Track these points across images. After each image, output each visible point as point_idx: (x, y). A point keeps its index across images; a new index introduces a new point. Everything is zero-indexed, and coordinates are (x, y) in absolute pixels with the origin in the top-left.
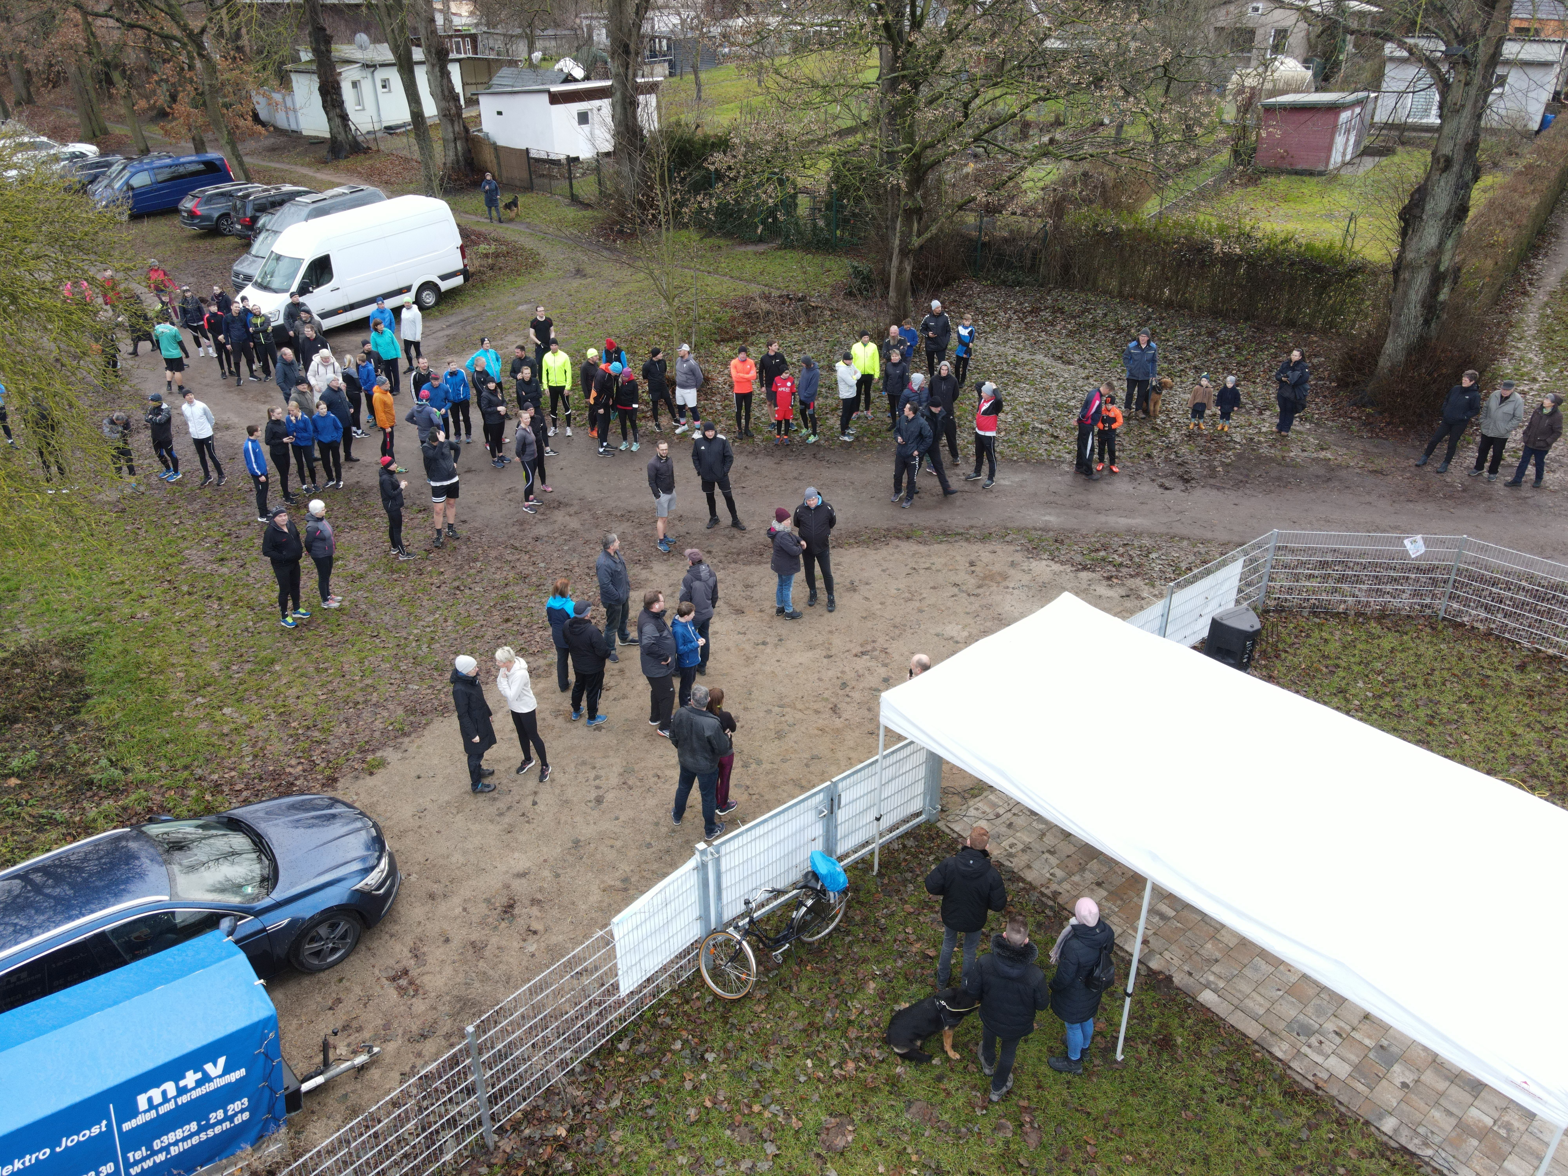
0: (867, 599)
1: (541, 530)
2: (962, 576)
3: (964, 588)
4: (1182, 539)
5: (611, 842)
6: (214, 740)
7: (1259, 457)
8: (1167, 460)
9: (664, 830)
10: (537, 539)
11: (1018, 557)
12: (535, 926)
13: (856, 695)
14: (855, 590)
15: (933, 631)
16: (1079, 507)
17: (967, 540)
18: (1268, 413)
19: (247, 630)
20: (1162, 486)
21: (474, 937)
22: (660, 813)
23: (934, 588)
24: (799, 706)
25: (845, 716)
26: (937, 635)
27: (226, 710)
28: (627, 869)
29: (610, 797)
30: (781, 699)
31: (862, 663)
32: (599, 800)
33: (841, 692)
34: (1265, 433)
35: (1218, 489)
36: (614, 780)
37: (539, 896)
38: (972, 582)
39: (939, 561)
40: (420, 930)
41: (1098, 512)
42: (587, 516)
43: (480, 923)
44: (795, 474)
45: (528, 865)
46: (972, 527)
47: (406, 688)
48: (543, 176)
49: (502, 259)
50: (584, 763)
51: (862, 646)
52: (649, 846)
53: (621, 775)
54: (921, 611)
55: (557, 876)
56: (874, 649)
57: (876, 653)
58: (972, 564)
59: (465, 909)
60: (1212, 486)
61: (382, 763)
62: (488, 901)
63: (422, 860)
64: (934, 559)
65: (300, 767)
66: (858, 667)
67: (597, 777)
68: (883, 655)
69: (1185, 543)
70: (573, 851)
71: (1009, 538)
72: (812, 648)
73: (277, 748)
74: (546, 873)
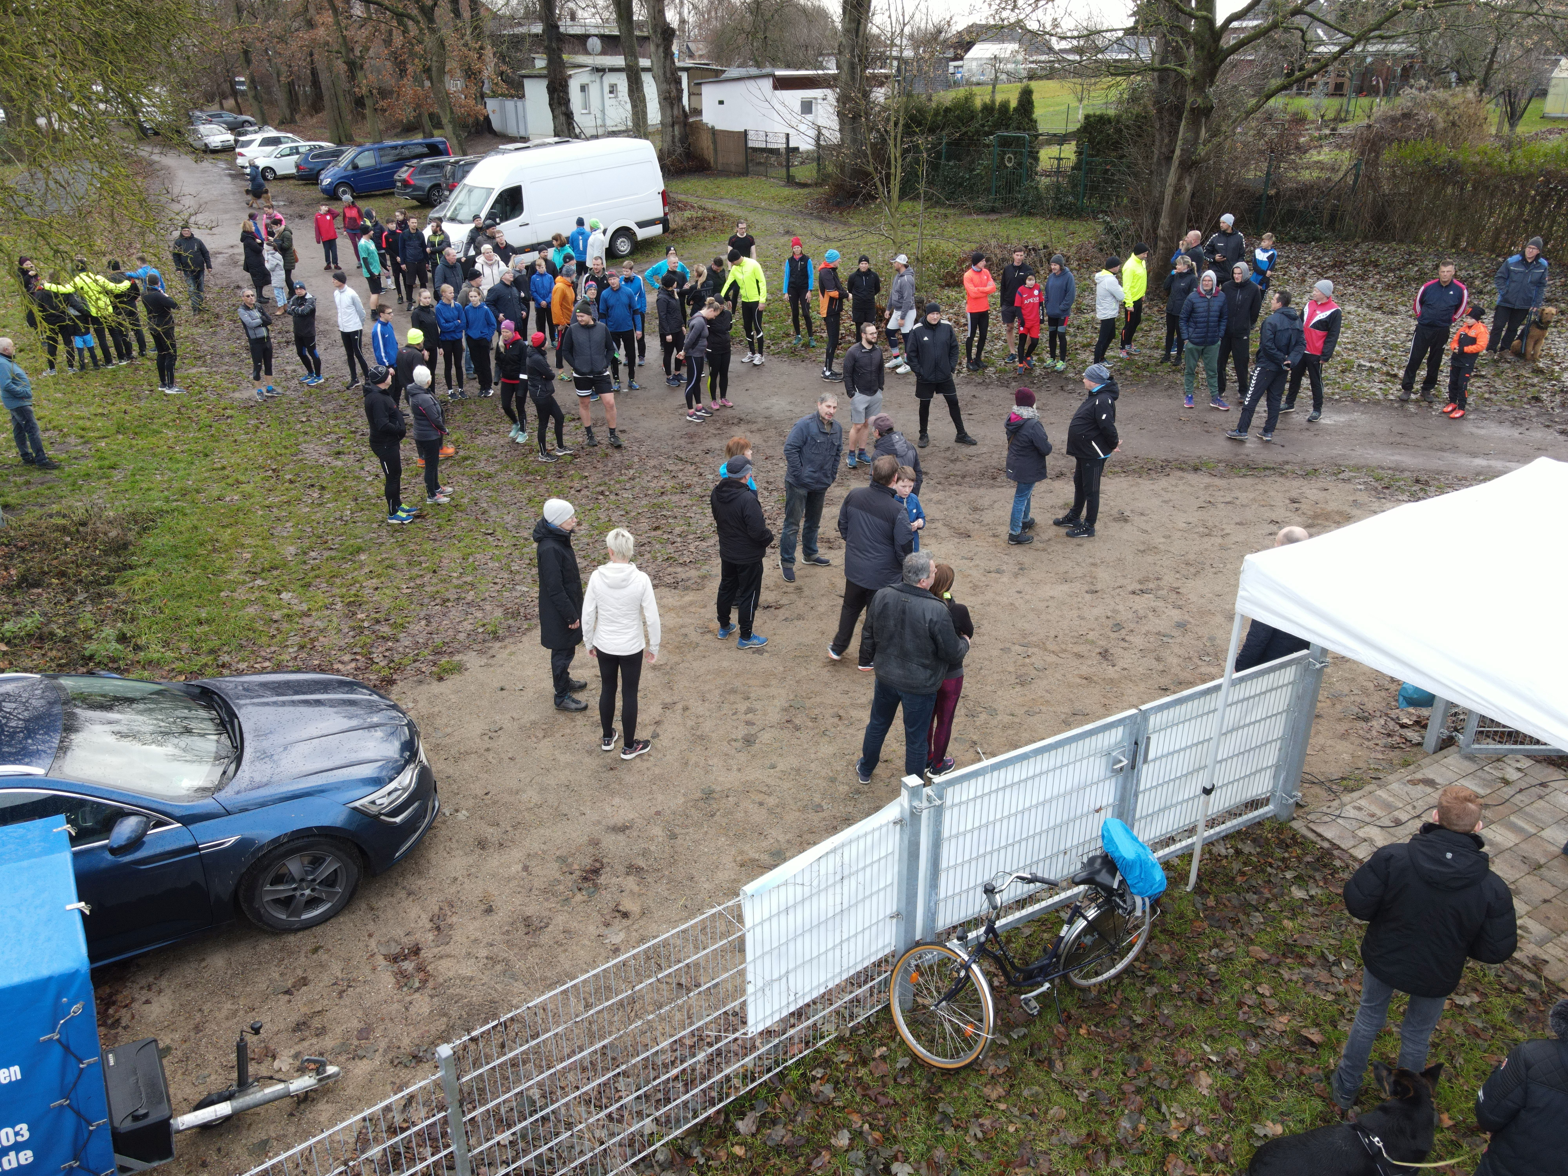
0: (1143, 531)
1: (714, 444)
5: (760, 797)
6: (259, 625)
8: (1563, 405)
9: (843, 789)
10: (707, 452)
11: (1363, 496)
12: (628, 905)
13: (1136, 639)
14: (1126, 521)
16: (1443, 450)
17: (1282, 475)
19: (341, 519)
21: (531, 910)
22: (839, 765)
23: (1242, 524)
24: (1052, 646)
25: (1122, 664)
27: (285, 595)
28: (782, 838)
29: (766, 737)
30: (1024, 636)
31: (1144, 602)
32: (749, 741)
33: (1113, 635)
36: (774, 715)
37: (641, 862)
39: (1244, 496)
40: (453, 889)
42: (771, 433)
43: (545, 891)
45: (631, 816)
46: (1287, 463)
48: (760, 164)
49: (706, 223)
50: (733, 691)
51: (1141, 582)
52: (818, 808)
53: (785, 710)
55: (673, 836)
56: (1159, 588)
57: (1163, 592)
58: (1294, 501)
59: (526, 868)
61: (459, 668)
62: (562, 859)
63: (480, 792)
64: (1238, 494)
65: (353, 665)
66: (1137, 607)
67: (749, 710)
68: (1174, 596)
70: (701, 804)
71: (1345, 476)
72: (1067, 580)
73: (333, 640)
74: (657, 831)
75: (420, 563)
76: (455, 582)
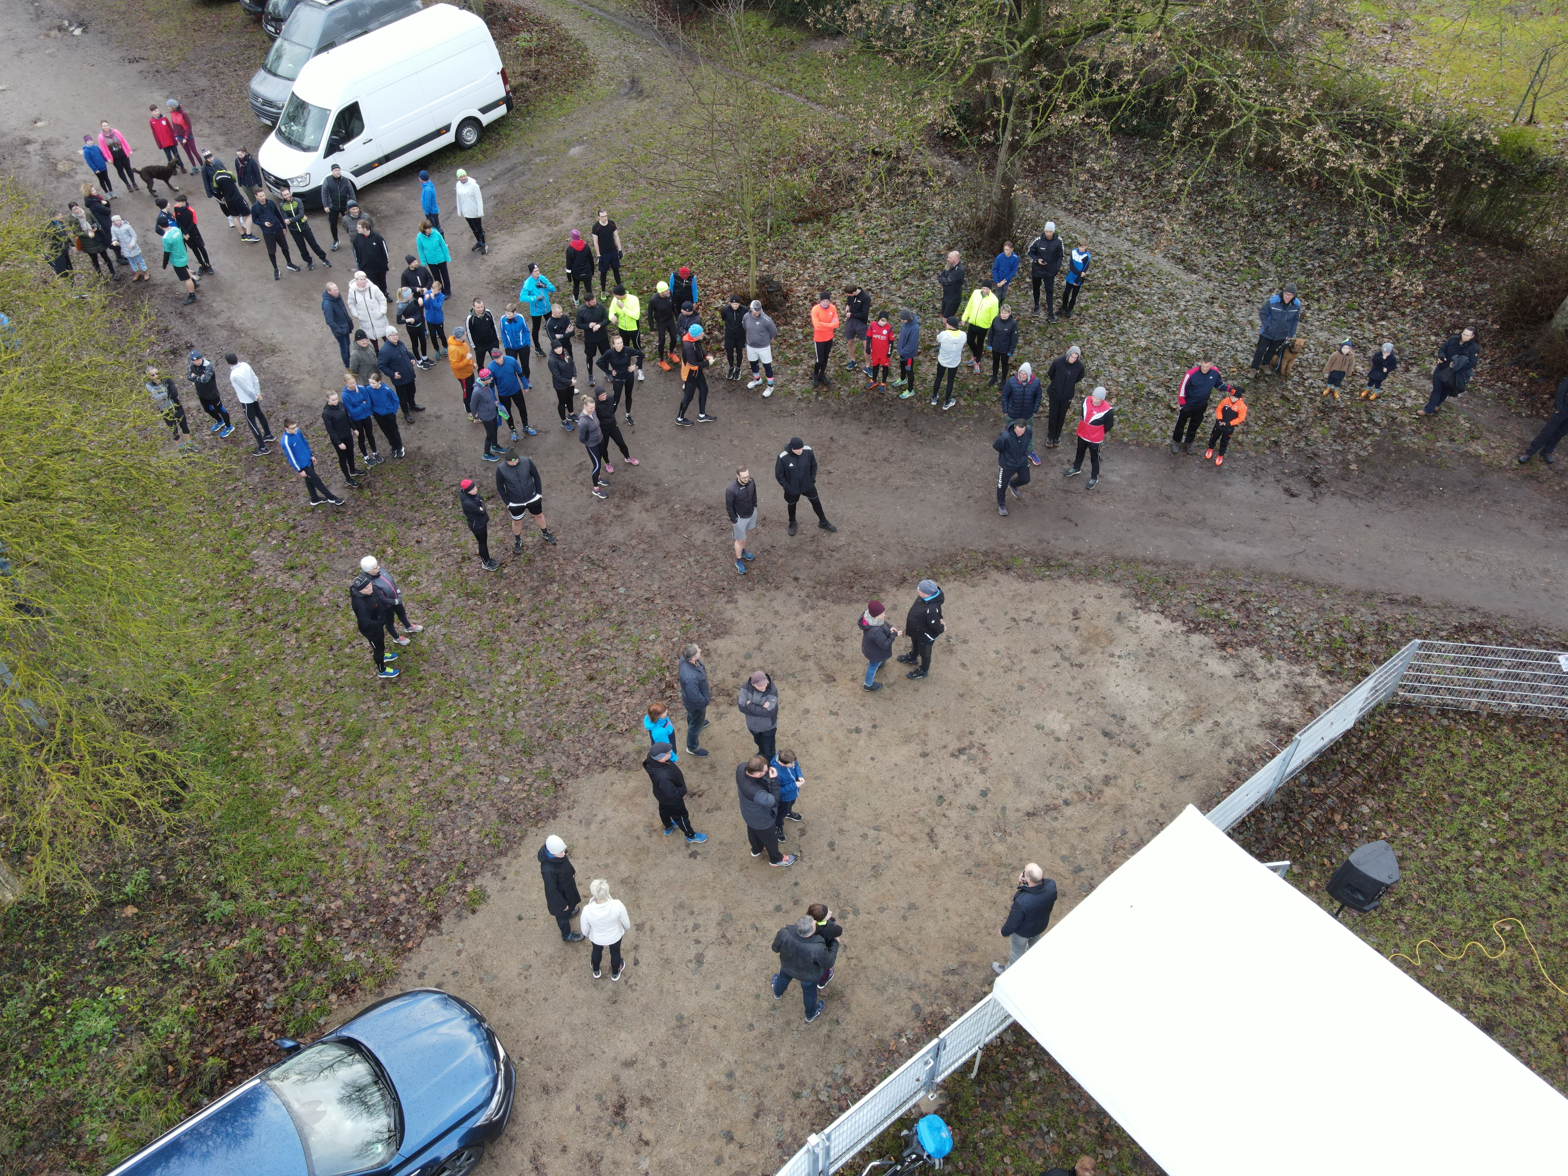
0: (963, 665)
1: (617, 534)
2: (1064, 636)
3: (1067, 653)
4: (1306, 583)
5: (713, 1021)
6: (315, 852)
7: (1400, 449)
8: (1296, 451)
9: (765, 1005)
10: (614, 549)
11: (1126, 606)
12: (647, 1134)
13: (953, 814)
14: (951, 652)
15: (1033, 722)
16: (1194, 524)
17: (1071, 576)
18: (1415, 370)
19: (329, 682)
20: (1287, 491)
21: (589, 1147)
23: (1035, 652)
24: (896, 830)
25: (942, 846)
26: (1038, 727)
27: (323, 809)
28: (732, 1059)
29: (709, 955)
30: (877, 816)
31: (960, 767)
32: (699, 960)
33: (938, 810)
34: (1410, 410)
35: (1350, 497)
36: (713, 932)
37: (648, 1094)
38: (1075, 643)
39: (1042, 608)
40: (537, 1134)
41: (1215, 532)
42: (663, 512)
43: (594, 1128)
44: (885, 453)
45: (635, 1049)
46: (1077, 554)
47: (497, 781)
50: (681, 906)
51: (959, 739)
52: (751, 1027)
53: (719, 924)
54: (1021, 688)
55: (664, 1064)
56: (971, 746)
57: (974, 751)
58: (1076, 614)
59: (578, 1108)
60: (1344, 494)
61: (482, 896)
62: (599, 1097)
63: (532, 1037)
64: (1036, 605)
65: (403, 896)
66: (955, 774)
67: (696, 927)
68: (981, 756)
69: (1309, 591)
70: (677, 1032)
71: (1117, 575)
72: (907, 739)
73: (378, 866)
74: (653, 1061)
75: (414, 748)
76: (450, 773)
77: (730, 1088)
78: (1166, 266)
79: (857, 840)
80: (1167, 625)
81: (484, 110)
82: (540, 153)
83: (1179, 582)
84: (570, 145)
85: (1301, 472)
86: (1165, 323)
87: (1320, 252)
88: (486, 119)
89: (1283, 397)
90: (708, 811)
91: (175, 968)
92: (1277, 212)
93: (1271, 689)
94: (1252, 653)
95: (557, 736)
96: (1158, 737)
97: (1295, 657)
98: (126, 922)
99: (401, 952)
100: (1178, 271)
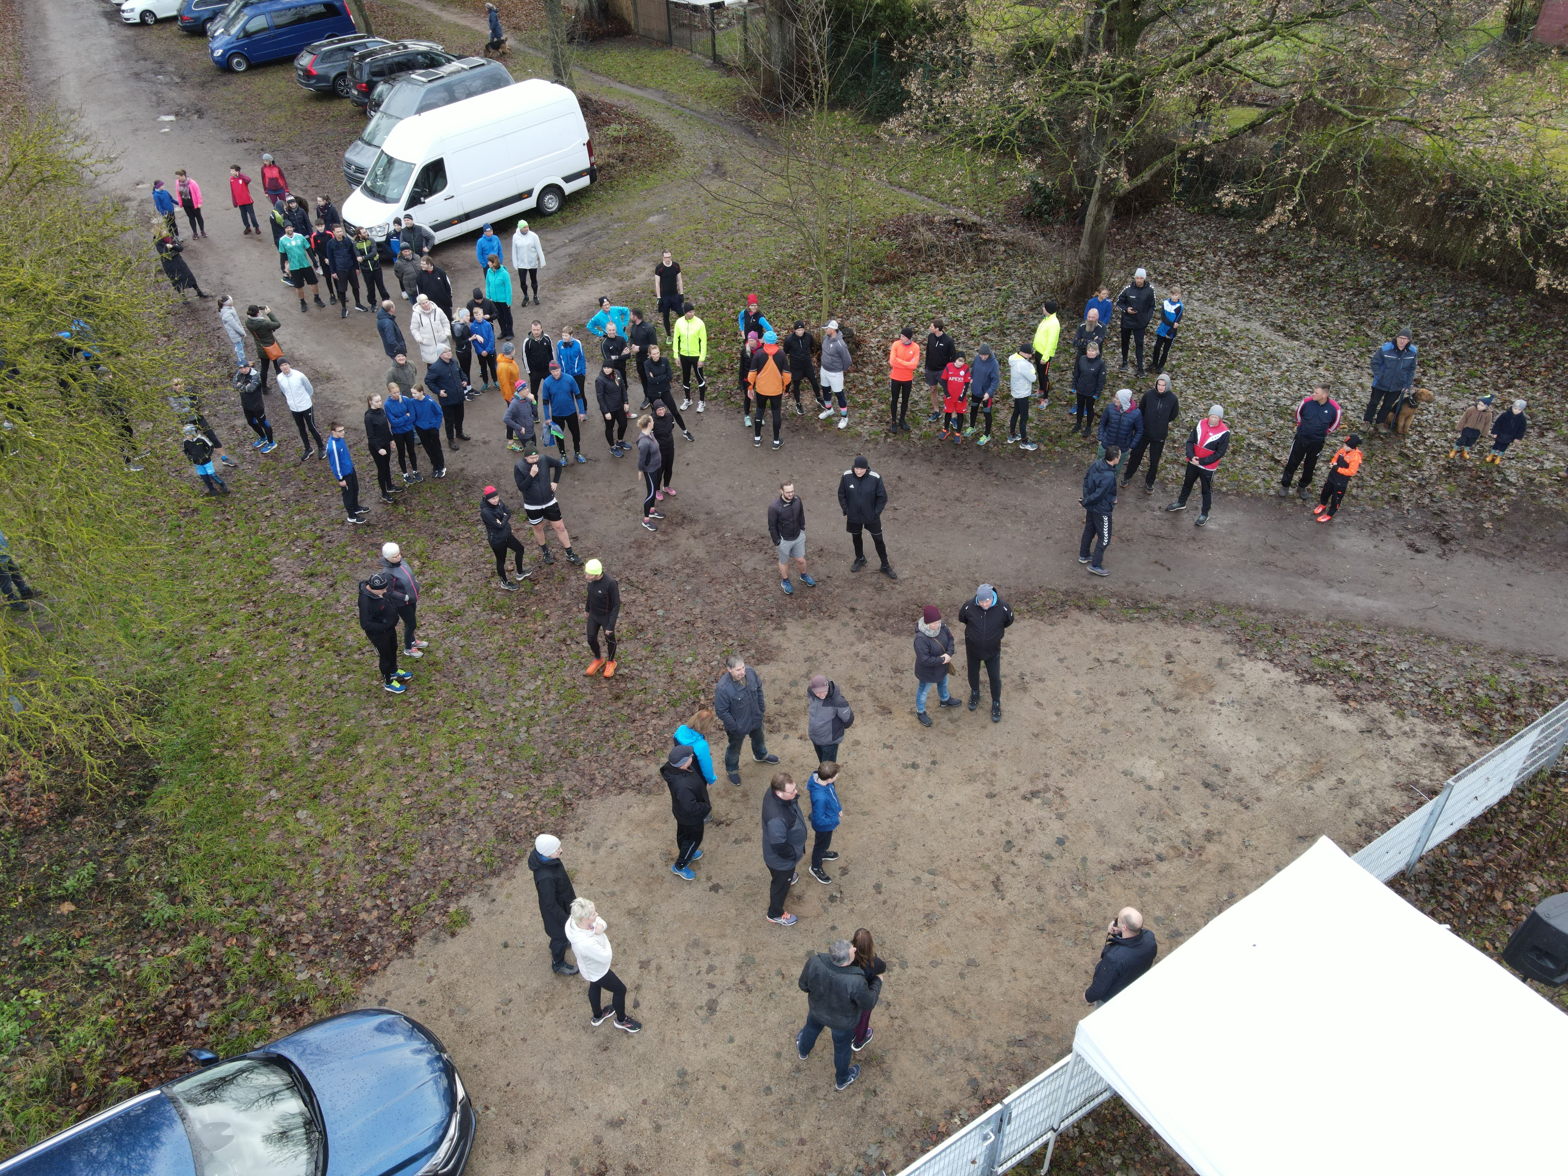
0: (1039, 704)
1: (661, 558)
2: (1156, 680)
3: (1159, 697)
4: (1440, 639)
5: (722, 1080)
6: (285, 859)
7: (1541, 510)
8: (1419, 507)
9: (787, 1065)
10: (656, 572)
11: (1228, 652)
13: (1023, 862)
14: (1025, 689)
15: (1120, 767)
16: (1305, 574)
17: (1164, 619)
18: (1551, 435)
19: (331, 686)
20: (1411, 546)
22: (783, 1037)
23: (1122, 694)
24: (955, 875)
25: (1010, 896)
26: (1125, 773)
27: (301, 814)
28: (741, 1128)
29: (724, 1003)
30: (932, 859)
31: (1033, 810)
32: (712, 1006)
33: (1005, 856)
34: (1550, 472)
35: (1486, 556)
36: (730, 976)
37: (635, 1162)
38: (1169, 688)
39: (1130, 650)
41: (1329, 583)
42: (713, 539)
44: (957, 493)
45: (624, 1107)
46: (1170, 598)
47: (499, 797)
48: (683, 25)
49: (633, 146)
50: (696, 944)
51: (1032, 781)
52: (768, 1090)
53: (739, 967)
54: (1105, 731)
55: (658, 1128)
56: (1047, 789)
57: (1049, 795)
58: (1169, 658)
60: (1478, 552)
61: (466, 918)
62: (575, 1162)
63: (502, 1083)
64: (1123, 647)
65: (375, 913)
66: (1027, 818)
67: (711, 969)
68: (1058, 800)
69: (1444, 648)
70: (678, 1090)
71: (1216, 621)
72: (971, 779)
73: (352, 878)
74: (645, 1123)
75: (413, 757)
76: (448, 786)
77: (737, 1163)
78: (1266, 332)
79: (908, 884)
80: (1276, 674)
81: (568, 179)
82: (619, 220)
83: (1290, 631)
84: (649, 214)
85: (1426, 528)
86: (1265, 382)
87: (1435, 323)
88: (569, 188)
89: (1402, 454)
90: (736, 842)
91: (103, 974)
92: (1385, 285)
93: (1406, 747)
94: (1381, 709)
95: (572, 755)
96: (1271, 792)
97: (1432, 715)
98: (60, 920)
99: (363, 974)
100: (1279, 338)
